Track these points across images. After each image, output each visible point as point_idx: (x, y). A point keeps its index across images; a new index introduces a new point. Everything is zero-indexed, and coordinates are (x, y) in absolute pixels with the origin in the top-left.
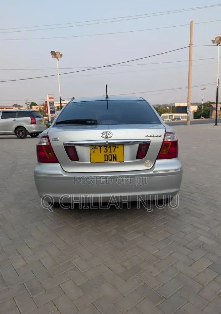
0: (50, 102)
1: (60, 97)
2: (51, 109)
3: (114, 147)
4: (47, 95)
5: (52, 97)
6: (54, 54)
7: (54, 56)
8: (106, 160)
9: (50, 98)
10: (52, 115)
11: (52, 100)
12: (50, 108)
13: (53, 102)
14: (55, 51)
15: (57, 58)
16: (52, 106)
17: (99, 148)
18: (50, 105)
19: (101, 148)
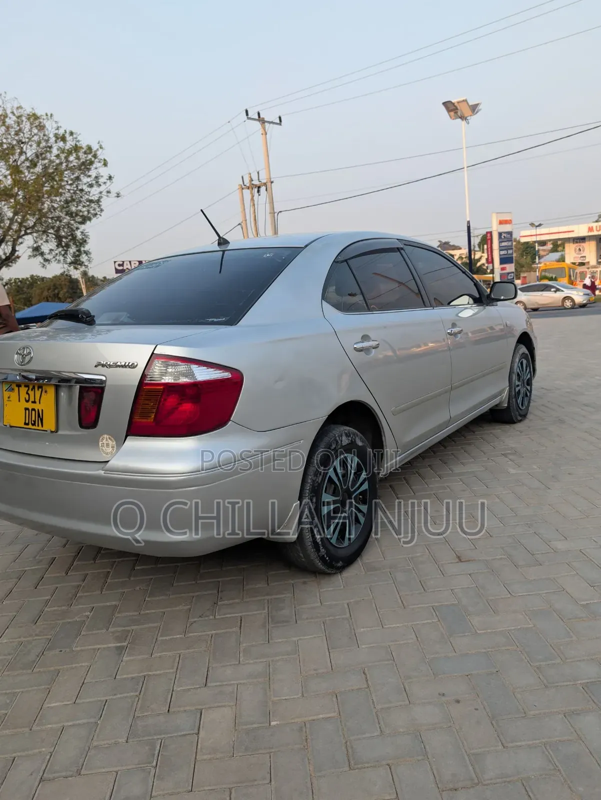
0: (500, 234)
1: (469, 222)
2: (503, 252)
3: (40, 390)
4: (494, 216)
5: (508, 219)
6: (450, 107)
7: (452, 113)
8: (27, 422)
9: (501, 223)
10: (503, 269)
11: (506, 228)
12: (500, 250)
13: (510, 233)
14: (453, 101)
15: (463, 118)
16: (503, 244)
17: (16, 389)
18: (500, 242)
19: (20, 388)
